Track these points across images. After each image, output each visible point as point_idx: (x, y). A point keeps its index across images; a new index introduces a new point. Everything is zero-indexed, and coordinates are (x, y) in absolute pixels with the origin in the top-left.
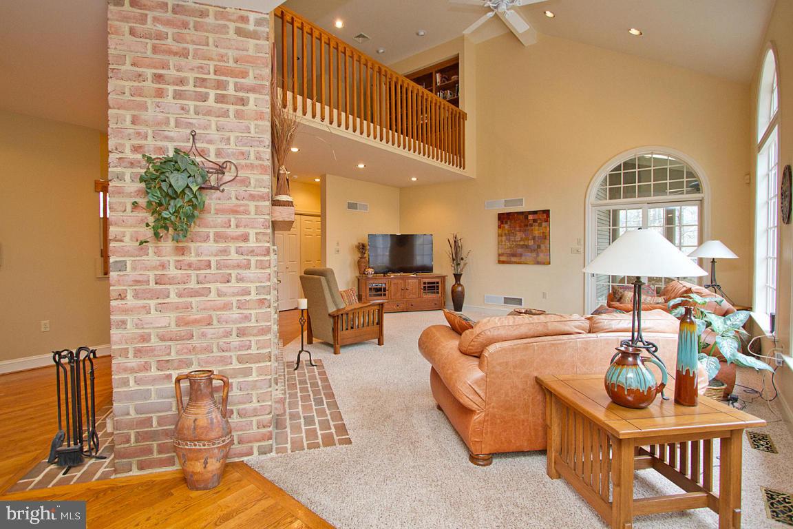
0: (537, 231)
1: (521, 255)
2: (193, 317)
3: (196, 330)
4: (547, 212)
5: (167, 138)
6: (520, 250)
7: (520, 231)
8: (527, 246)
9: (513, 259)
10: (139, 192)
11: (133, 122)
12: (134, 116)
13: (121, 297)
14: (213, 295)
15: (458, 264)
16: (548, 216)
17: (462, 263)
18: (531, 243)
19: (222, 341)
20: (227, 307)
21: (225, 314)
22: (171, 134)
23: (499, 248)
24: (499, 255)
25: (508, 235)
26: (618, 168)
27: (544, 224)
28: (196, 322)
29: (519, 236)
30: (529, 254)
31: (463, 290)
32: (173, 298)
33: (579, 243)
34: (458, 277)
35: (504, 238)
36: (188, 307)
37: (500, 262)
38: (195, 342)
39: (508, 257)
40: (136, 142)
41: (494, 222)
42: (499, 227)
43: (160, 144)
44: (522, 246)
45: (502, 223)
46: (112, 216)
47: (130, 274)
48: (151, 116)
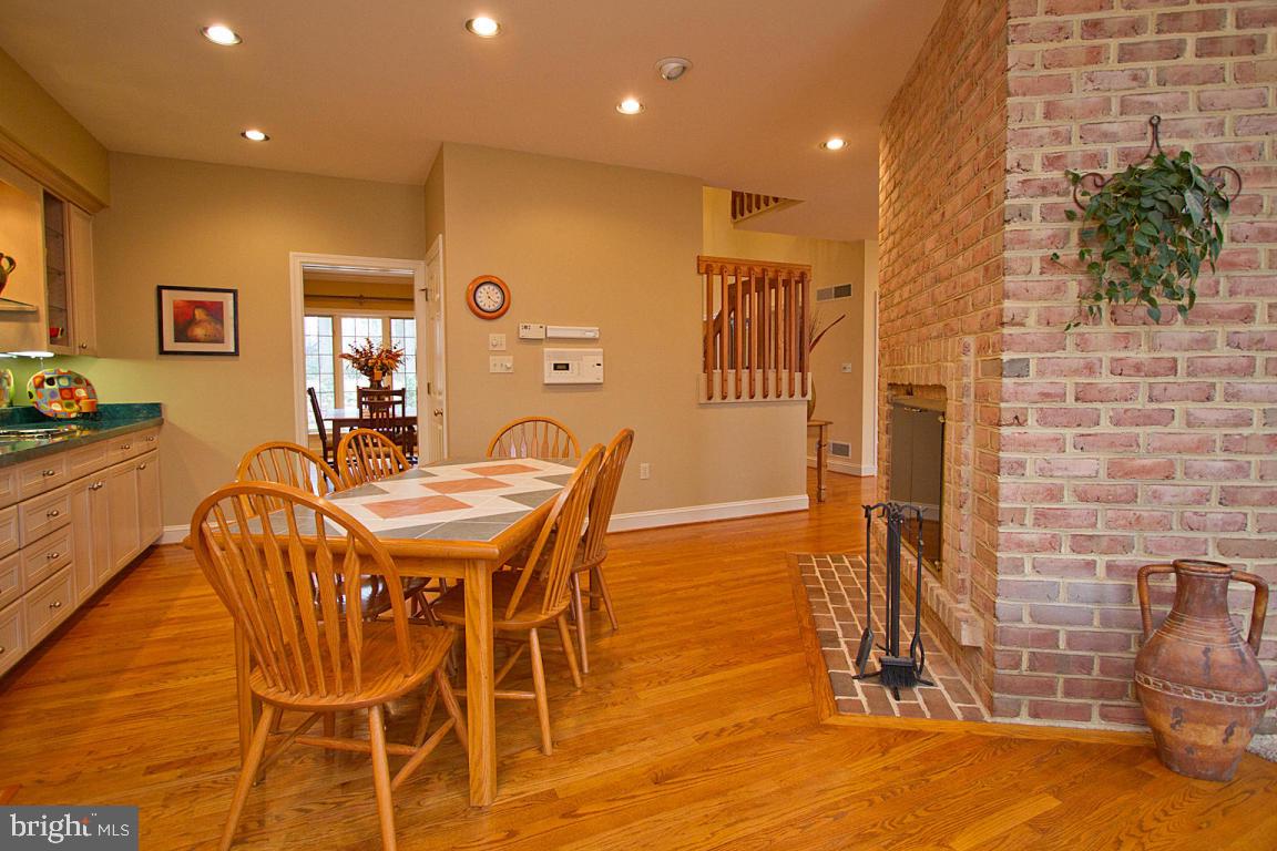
2: (1139, 462)
3: (1143, 487)
5: (1109, 137)
10: (1061, 239)
11: (1047, 115)
12: (1048, 104)
13: (1018, 421)
14: (1177, 425)
19: (1189, 511)
20: (1204, 447)
21: (1200, 461)
22: (1114, 128)
28: (1144, 471)
32: (1105, 427)
36: (1132, 443)
38: (1142, 508)
40: (1051, 150)
43: (1092, 148)
46: (1010, 282)
47: (1035, 382)
48: (1078, 97)
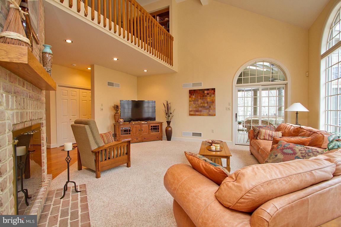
0: (209, 99)
1: (201, 111)
4: (214, 89)
6: (200, 109)
7: (201, 99)
8: (204, 107)
9: (197, 113)
15: (169, 116)
16: (214, 91)
17: (171, 115)
18: (206, 105)
23: (189, 108)
24: (190, 111)
25: (195, 101)
27: (212, 95)
29: (200, 101)
30: (205, 110)
31: (171, 129)
33: (229, 104)
34: (169, 123)
35: (192, 102)
37: (190, 115)
39: (195, 112)
41: (187, 94)
42: (190, 97)
44: (201, 107)
45: (191, 95)
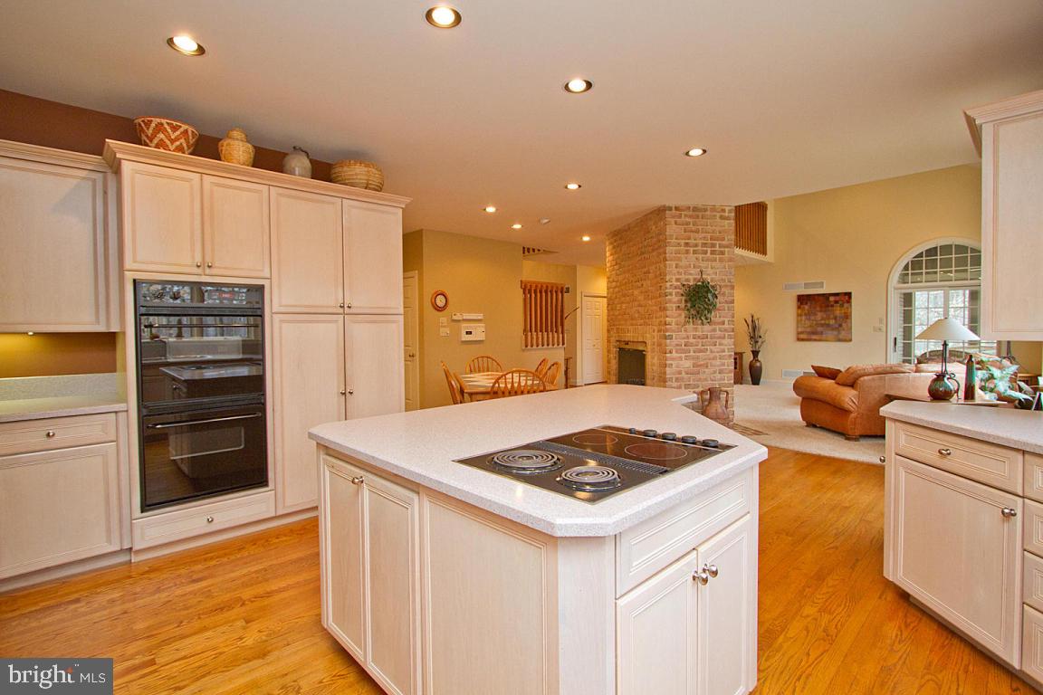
0: (838, 311)
1: (822, 333)
2: (699, 363)
3: (702, 370)
4: (849, 295)
5: (691, 274)
6: (820, 329)
7: (821, 311)
8: (828, 325)
9: (814, 337)
10: (680, 301)
11: (676, 267)
12: (677, 264)
13: (671, 352)
14: (708, 353)
15: (757, 342)
16: (850, 297)
17: (760, 340)
18: (832, 322)
19: (712, 376)
20: (714, 358)
21: (714, 362)
22: (692, 272)
23: (798, 327)
24: (799, 333)
25: (808, 315)
26: (920, 255)
27: (846, 305)
28: (701, 365)
29: (819, 315)
30: (830, 332)
31: (761, 365)
32: (692, 353)
33: (881, 321)
34: (755, 353)
35: (804, 318)
36: (698, 358)
37: (799, 339)
38: (701, 376)
39: (808, 334)
40: (678, 277)
41: (791, 305)
42: (799, 307)
43: (687, 277)
44: (822, 325)
45: (801, 304)
46: (668, 313)
47: (675, 341)
48: (684, 263)
